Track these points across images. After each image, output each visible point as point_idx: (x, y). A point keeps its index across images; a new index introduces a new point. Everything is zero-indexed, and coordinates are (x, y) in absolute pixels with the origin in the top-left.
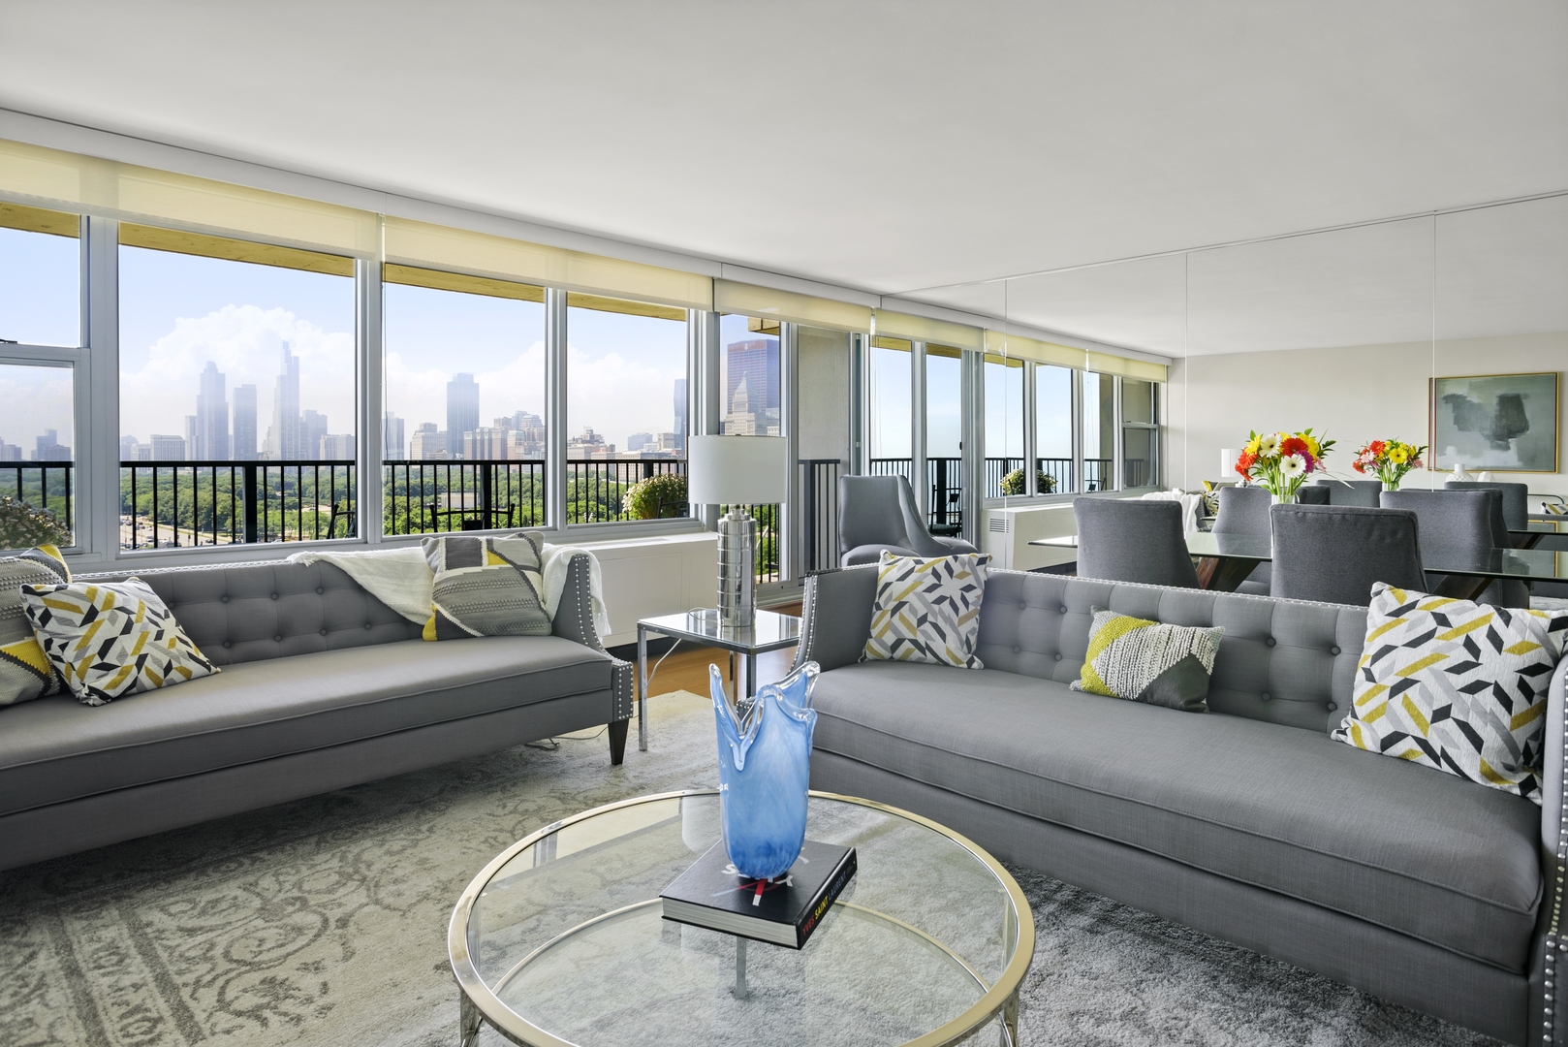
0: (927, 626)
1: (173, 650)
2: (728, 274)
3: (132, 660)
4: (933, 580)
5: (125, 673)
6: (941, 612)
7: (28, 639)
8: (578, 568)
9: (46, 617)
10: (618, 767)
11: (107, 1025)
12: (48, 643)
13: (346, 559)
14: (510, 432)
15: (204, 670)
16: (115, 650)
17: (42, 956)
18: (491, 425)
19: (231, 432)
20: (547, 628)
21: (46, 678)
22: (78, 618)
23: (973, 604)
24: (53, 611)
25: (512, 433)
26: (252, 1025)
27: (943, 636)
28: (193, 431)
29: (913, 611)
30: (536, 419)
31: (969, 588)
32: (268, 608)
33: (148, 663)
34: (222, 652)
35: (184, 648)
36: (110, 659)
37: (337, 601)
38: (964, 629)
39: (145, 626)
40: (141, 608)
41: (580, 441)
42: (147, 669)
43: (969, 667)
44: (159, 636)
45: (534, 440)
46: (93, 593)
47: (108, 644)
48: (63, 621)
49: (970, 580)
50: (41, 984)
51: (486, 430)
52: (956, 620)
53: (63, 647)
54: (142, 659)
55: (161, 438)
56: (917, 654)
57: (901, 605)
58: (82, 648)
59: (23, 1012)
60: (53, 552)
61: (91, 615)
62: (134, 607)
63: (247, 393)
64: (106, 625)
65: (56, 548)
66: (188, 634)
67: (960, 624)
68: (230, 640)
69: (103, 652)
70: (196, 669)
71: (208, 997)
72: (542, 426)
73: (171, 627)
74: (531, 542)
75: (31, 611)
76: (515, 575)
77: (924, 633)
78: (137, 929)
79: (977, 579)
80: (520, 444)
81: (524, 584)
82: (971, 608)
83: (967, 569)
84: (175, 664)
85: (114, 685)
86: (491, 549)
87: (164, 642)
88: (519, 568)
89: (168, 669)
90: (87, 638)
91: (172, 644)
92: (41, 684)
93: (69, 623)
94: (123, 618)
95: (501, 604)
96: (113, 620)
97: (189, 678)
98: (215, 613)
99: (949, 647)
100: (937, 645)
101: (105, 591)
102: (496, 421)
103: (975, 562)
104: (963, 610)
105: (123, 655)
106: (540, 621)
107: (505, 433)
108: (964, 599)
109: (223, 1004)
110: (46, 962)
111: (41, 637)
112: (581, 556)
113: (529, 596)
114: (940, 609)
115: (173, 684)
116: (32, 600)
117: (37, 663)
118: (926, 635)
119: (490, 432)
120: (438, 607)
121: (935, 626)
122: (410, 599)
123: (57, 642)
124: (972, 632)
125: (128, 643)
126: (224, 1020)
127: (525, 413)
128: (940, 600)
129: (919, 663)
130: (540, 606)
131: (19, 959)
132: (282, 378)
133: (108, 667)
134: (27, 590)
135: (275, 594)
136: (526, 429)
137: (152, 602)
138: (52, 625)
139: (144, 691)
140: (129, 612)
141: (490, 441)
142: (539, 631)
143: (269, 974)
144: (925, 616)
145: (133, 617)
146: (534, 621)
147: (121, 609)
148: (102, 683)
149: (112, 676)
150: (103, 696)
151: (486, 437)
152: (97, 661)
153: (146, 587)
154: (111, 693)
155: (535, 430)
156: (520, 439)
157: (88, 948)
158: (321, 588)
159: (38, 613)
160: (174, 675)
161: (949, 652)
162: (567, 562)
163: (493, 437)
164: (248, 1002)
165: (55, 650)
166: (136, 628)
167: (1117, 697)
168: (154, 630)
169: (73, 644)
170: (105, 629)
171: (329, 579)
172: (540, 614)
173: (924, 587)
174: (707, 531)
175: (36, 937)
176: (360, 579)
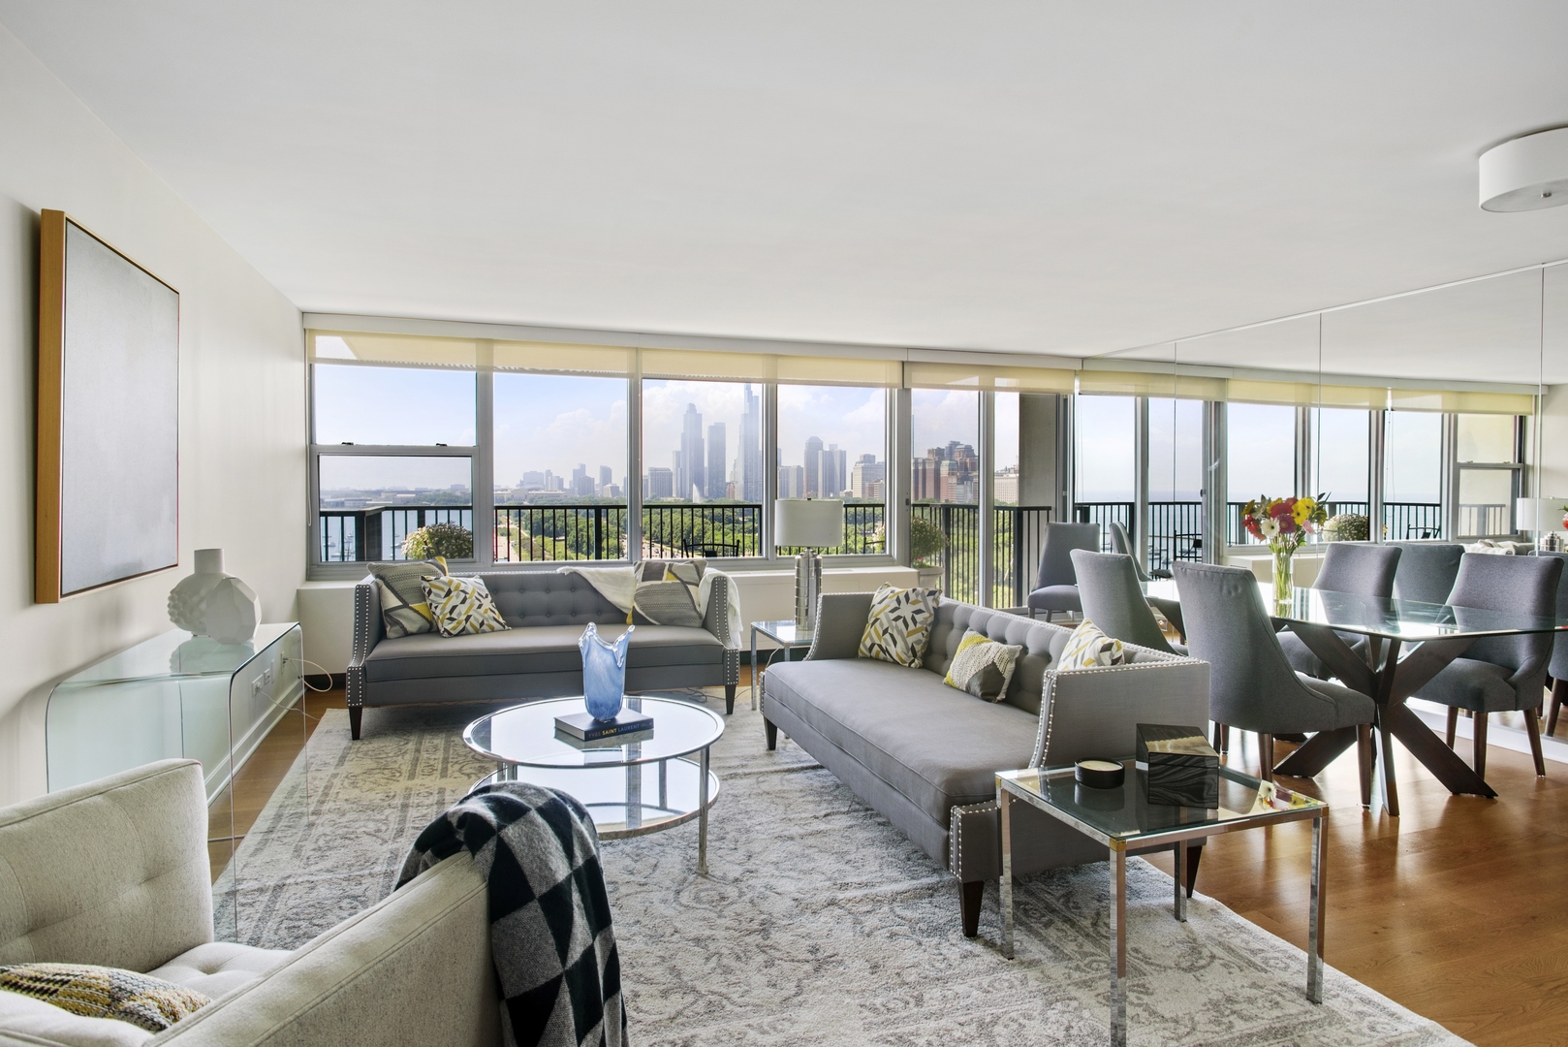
0: (887, 636)
1: (486, 615)
2: (913, 357)
3: (464, 617)
4: (896, 605)
5: (459, 623)
6: (897, 626)
7: (424, 603)
8: (719, 586)
9: (430, 592)
10: (731, 716)
11: (418, 768)
12: (431, 605)
13: (588, 573)
14: (943, 462)
15: (501, 627)
16: (456, 611)
17: (411, 744)
18: (925, 455)
19: (706, 465)
20: (699, 623)
21: (430, 623)
22: (443, 594)
23: (920, 623)
24: (433, 590)
25: (945, 463)
26: (466, 778)
27: (895, 643)
28: (678, 465)
29: (882, 625)
30: (968, 450)
31: (919, 612)
32: (542, 598)
33: (472, 619)
34: (516, 619)
35: (492, 614)
36: (454, 615)
37: (580, 597)
38: (910, 640)
39: (473, 601)
40: (473, 591)
41: (1012, 471)
42: (471, 623)
43: (910, 666)
44: (480, 607)
45: (966, 469)
46: (451, 582)
47: (454, 608)
48: (437, 595)
49: (921, 606)
50: (405, 752)
51: (920, 461)
52: (905, 632)
53: (436, 607)
54: (468, 619)
55: (656, 470)
56: (882, 655)
57: (877, 620)
58: (443, 609)
59: (395, 759)
60: (442, 560)
61: (449, 592)
62: (469, 591)
63: (718, 430)
64: (454, 598)
65: (444, 559)
66: (497, 608)
67: (908, 636)
68: (523, 614)
69: (451, 612)
70: (497, 626)
71: (457, 767)
72: (975, 456)
73: (487, 603)
74: (696, 567)
75: (424, 588)
76: (682, 587)
77: (885, 640)
78: (448, 742)
79: (926, 605)
80: (953, 474)
81: (686, 593)
82: (918, 625)
83: (920, 598)
84: (485, 622)
85: (454, 628)
86: (670, 571)
87: (482, 610)
88: (684, 583)
89: (482, 624)
90: (445, 604)
91: (486, 612)
92: (428, 625)
93: (439, 596)
94: (462, 595)
95: (670, 605)
96: (457, 596)
97: (493, 630)
98: (514, 598)
99: (897, 651)
100: (892, 649)
101: (457, 582)
102: (930, 452)
103: (927, 593)
104: (911, 626)
105: (460, 614)
106: (694, 618)
107: (938, 464)
108: (913, 619)
109: (460, 770)
110: (411, 746)
111: (429, 602)
112: (721, 577)
113: (688, 601)
114: (896, 625)
115: (484, 632)
116: (425, 584)
117: (427, 615)
118: (886, 641)
119: (924, 462)
120: (635, 604)
121: (892, 636)
122: (623, 598)
123: (434, 605)
124: (918, 642)
125: (463, 609)
126: (457, 774)
127: (958, 444)
128: (897, 619)
129: (885, 661)
130: (695, 609)
131: (402, 743)
132: (745, 415)
133: (452, 619)
134: (423, 579)
135: (548, 590)
136: (958, 459)
137: (480, 589)
138: (432, 597)
139: (469, 634)
140: (466, 593)
141: (924, 470)
142: (693, 624)
143: (482, 765)
144: (887, 629)
145: (468, 596)
146: (690, 618)
147: (463, 591)
148: (449, 627)
149: (454, 624)
150: (450, 634)
151: (920, 468)
152: (448, 616)
153: (481, 582)
154: (452, 632)
155: (968, 460)
156: (953, 470)
157: (427, 745)
158: (573, 588)
159: (427, 590)
160: (485, 627)
161: (897, 655)
162: (711, 581)
163: (927, 467)
164: (468, 771)
165: (433, 609)
166: (468, 601)
167: (956, 688)
168: (477, 603)
169: (440, 606)
170: (454, 600)
171: (577, 583)
172: (694, 613)
173: (890, 609)
174: (898, 565)
175: (412, 738)
176: (594, 585)
